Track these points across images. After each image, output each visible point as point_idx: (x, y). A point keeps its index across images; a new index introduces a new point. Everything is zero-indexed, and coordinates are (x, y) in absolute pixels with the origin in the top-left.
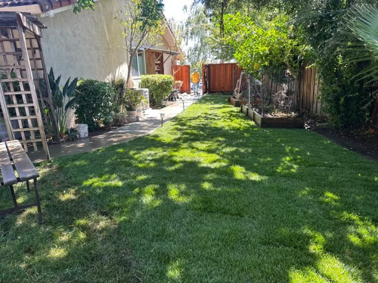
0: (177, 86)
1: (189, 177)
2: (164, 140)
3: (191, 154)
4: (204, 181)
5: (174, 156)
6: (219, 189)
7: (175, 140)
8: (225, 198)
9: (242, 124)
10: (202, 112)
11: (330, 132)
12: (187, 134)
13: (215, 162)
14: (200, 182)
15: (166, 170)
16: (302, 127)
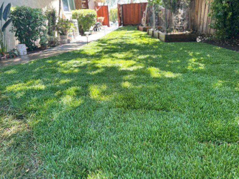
0: (100, 20)
1: (111, 79)
2: (88, 53)
3: (112, 62)
4: (125, 81)
5: (97, 63)
6: (140, 86)
7: (97, 52)
8: (147, 94)
9: (150, 41)
10: (118, 35)
11: (218, 42)
12: (108, 48)
13: (132, 66)
14: (121, 82)
15: (89, 75)
16: (195, 40)
